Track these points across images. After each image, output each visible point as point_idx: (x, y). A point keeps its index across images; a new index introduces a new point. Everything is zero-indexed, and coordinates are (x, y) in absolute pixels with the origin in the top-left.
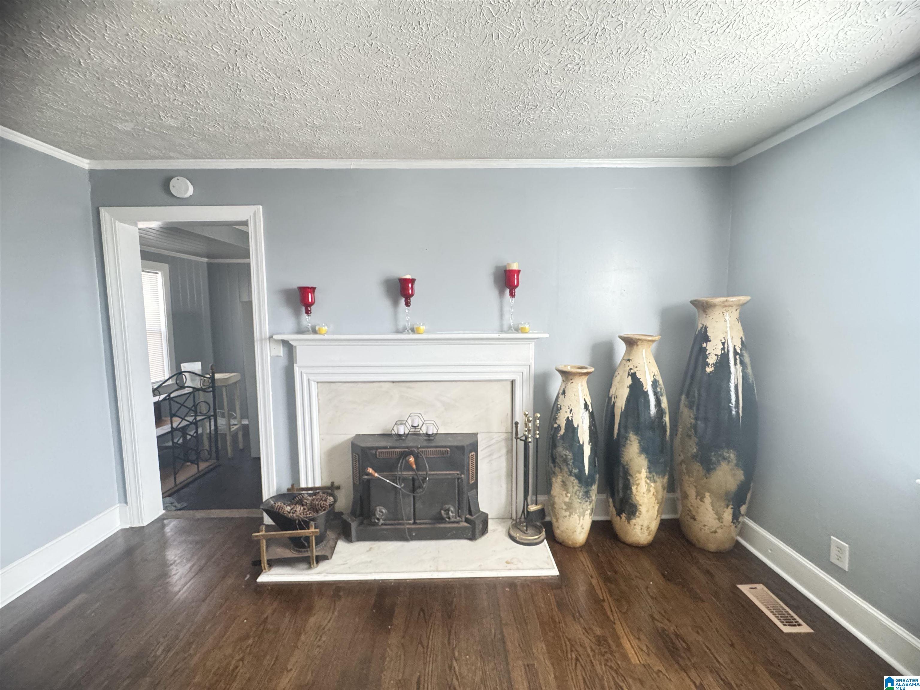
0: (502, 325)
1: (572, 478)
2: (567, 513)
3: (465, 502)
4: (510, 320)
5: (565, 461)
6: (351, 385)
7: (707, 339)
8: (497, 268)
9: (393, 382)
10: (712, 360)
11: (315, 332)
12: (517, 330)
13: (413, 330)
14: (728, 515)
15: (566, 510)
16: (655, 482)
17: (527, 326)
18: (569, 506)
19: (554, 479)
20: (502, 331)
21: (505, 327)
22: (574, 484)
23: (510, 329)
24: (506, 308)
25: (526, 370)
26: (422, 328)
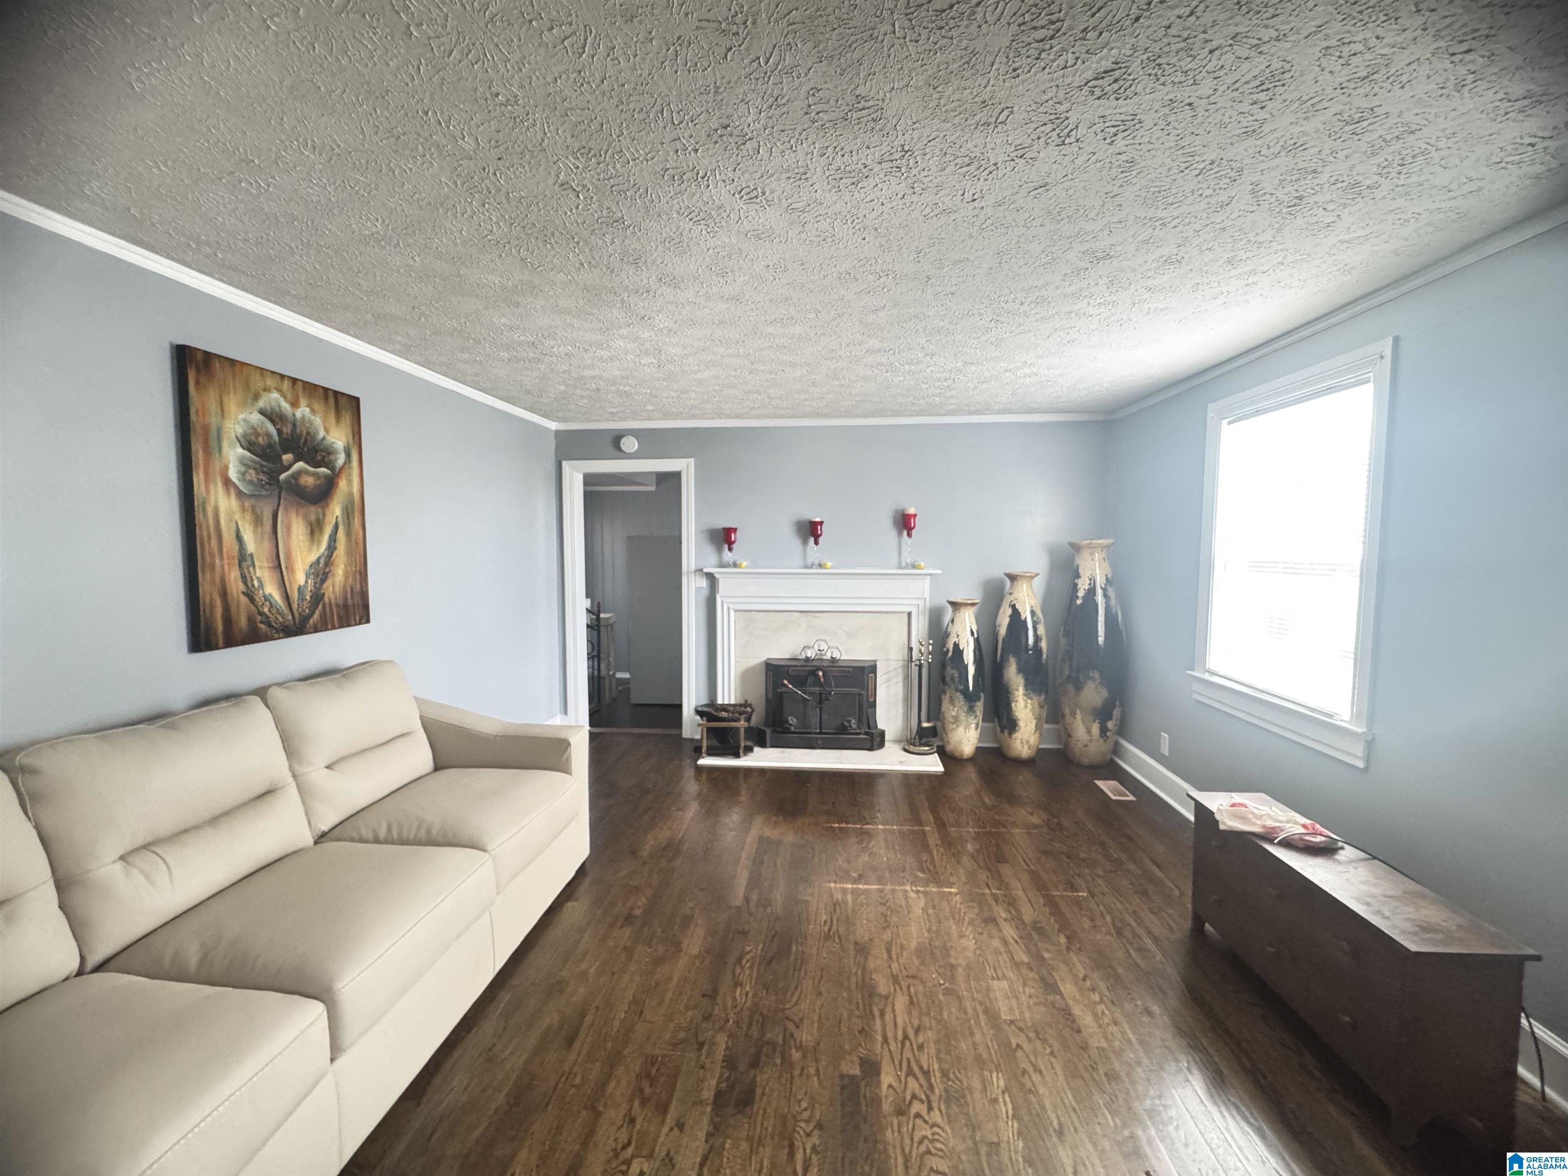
0: (900, 562)
1: (958, 694)
2: (954, 726)
3: (865, 717)
4: (907, 559)
5: (952, 679)
6: (764, 614)
7: (1078, 576)
8: (896, 511)
9: (801, 612)
10: (1081, 594)
11: (735, 565)
12: (914, 567)
13: (820, 566)
14: (1095, 729)
15: (953, 723)
16: (1031, 699)
17: (922, 564)
18: (956, 719)
19: (943, 697)
20: (900, 567)
21: (903, 564)
22: (960, 699)
23: (907, 566)
24: (904, 547)
25: (921, 603)
26: (829, 564)
